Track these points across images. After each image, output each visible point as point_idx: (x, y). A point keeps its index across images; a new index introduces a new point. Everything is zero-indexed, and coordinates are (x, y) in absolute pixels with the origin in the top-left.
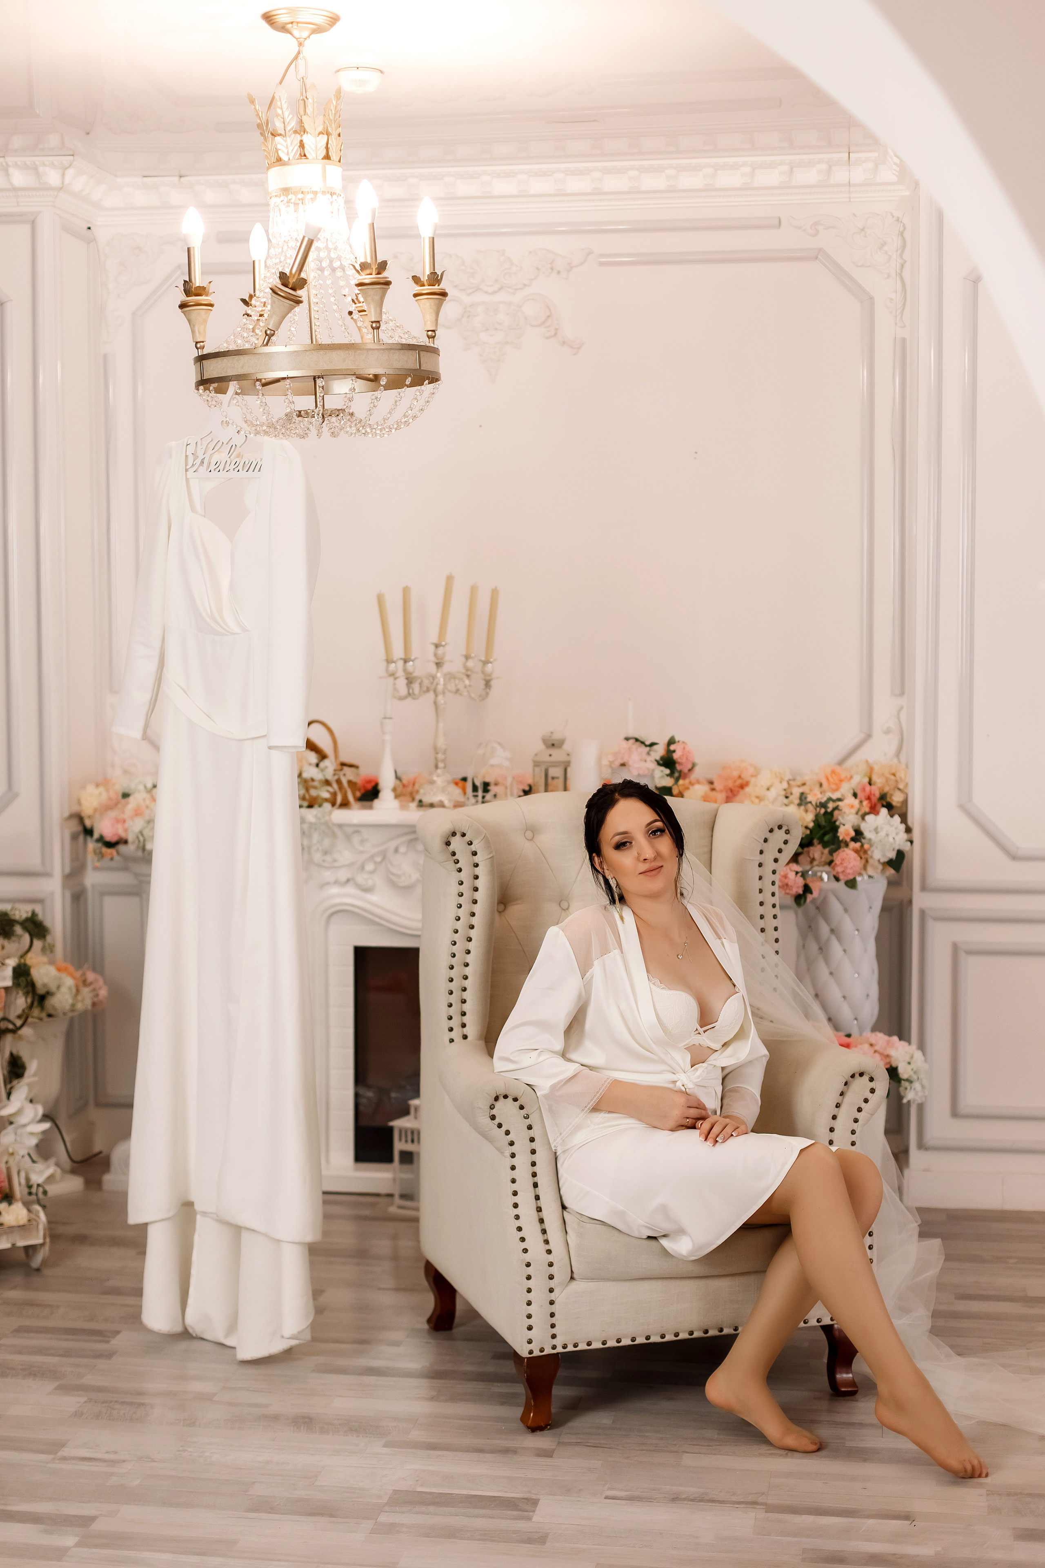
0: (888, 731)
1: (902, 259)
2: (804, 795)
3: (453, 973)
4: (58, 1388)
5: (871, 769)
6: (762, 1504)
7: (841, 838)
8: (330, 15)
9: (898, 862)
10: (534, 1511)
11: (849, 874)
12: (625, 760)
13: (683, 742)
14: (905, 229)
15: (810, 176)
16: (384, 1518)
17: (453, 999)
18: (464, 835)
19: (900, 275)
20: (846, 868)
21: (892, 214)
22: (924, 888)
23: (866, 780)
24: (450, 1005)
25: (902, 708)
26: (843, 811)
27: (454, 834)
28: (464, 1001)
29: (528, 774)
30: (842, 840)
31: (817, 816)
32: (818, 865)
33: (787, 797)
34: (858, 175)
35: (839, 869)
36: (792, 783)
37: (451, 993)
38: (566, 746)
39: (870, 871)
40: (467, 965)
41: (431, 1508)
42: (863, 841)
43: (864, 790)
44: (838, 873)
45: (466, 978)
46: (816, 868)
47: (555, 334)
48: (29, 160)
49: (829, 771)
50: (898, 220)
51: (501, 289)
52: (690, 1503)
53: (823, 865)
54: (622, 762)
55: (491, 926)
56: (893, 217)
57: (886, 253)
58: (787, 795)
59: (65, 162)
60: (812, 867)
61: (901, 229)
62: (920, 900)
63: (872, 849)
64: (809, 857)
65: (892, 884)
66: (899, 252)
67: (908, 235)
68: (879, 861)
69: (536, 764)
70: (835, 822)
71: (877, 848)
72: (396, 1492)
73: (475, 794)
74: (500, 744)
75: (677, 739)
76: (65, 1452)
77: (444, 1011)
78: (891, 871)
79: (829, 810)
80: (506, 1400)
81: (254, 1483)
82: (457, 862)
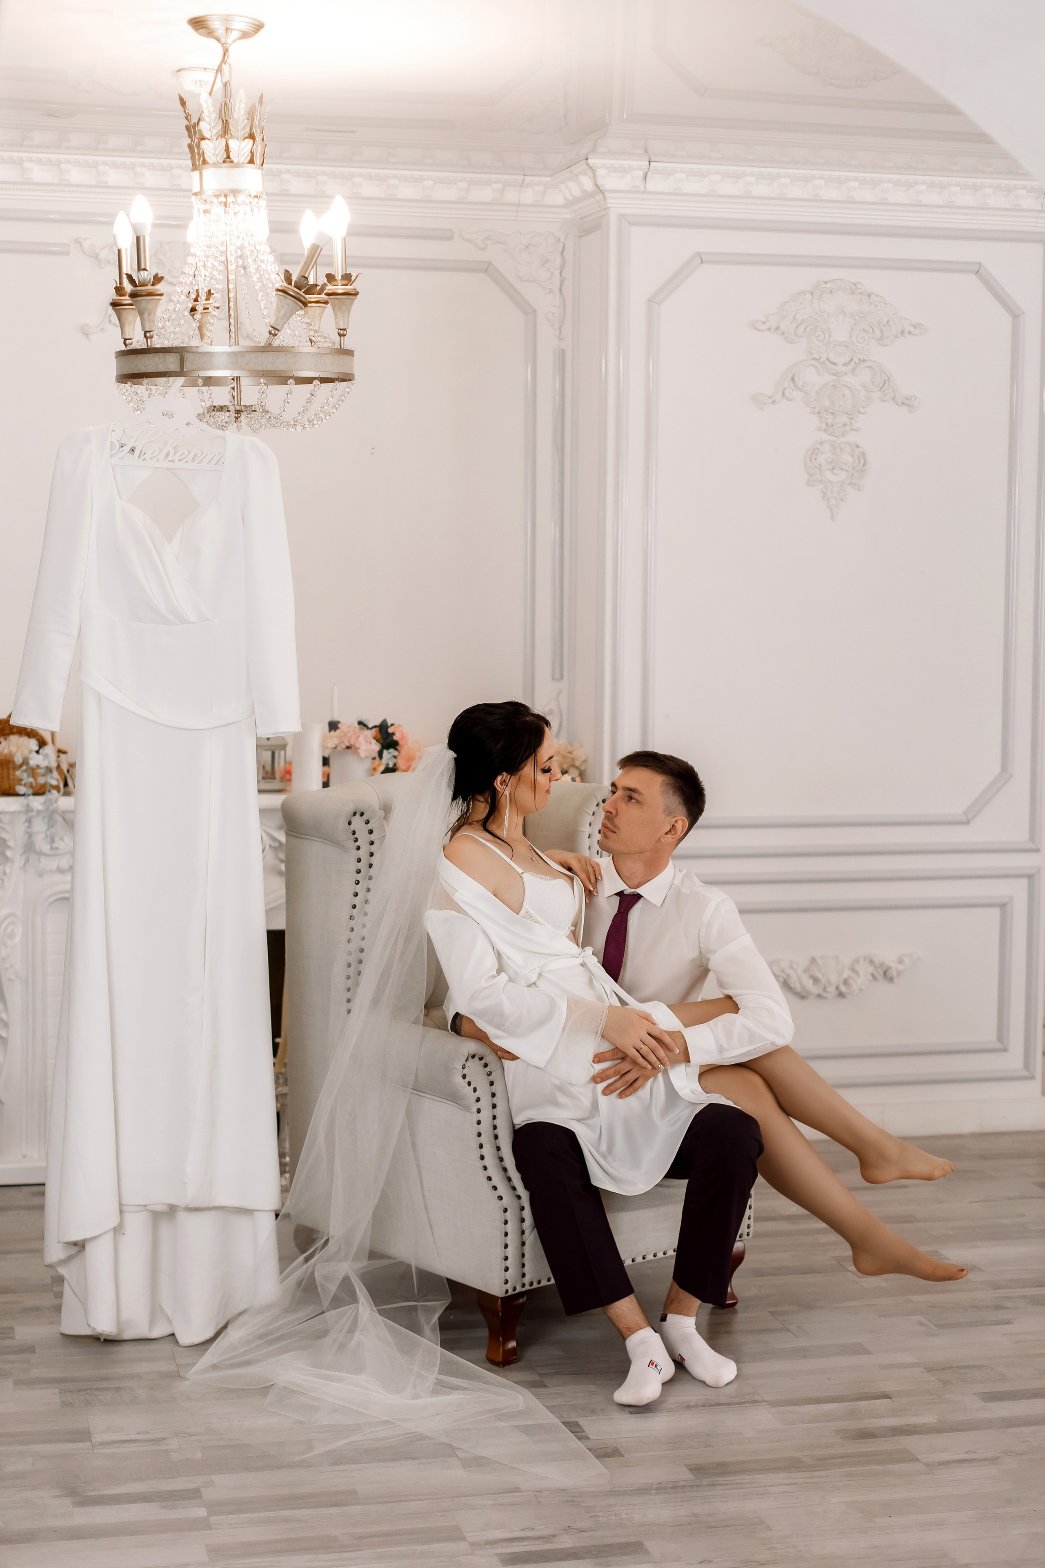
6: (762, 1401)
8: (257, 23)
13: (395, 725)
15: (486, 194)
18: (362, 814)
21: (554, 235)
25: (561, 691)
50: (559, 240)
52: (704, 1408)
56: (556, 237)
57: (548, 269)
66: (559, 270)
75: (389, 722)
82: (356, 840)
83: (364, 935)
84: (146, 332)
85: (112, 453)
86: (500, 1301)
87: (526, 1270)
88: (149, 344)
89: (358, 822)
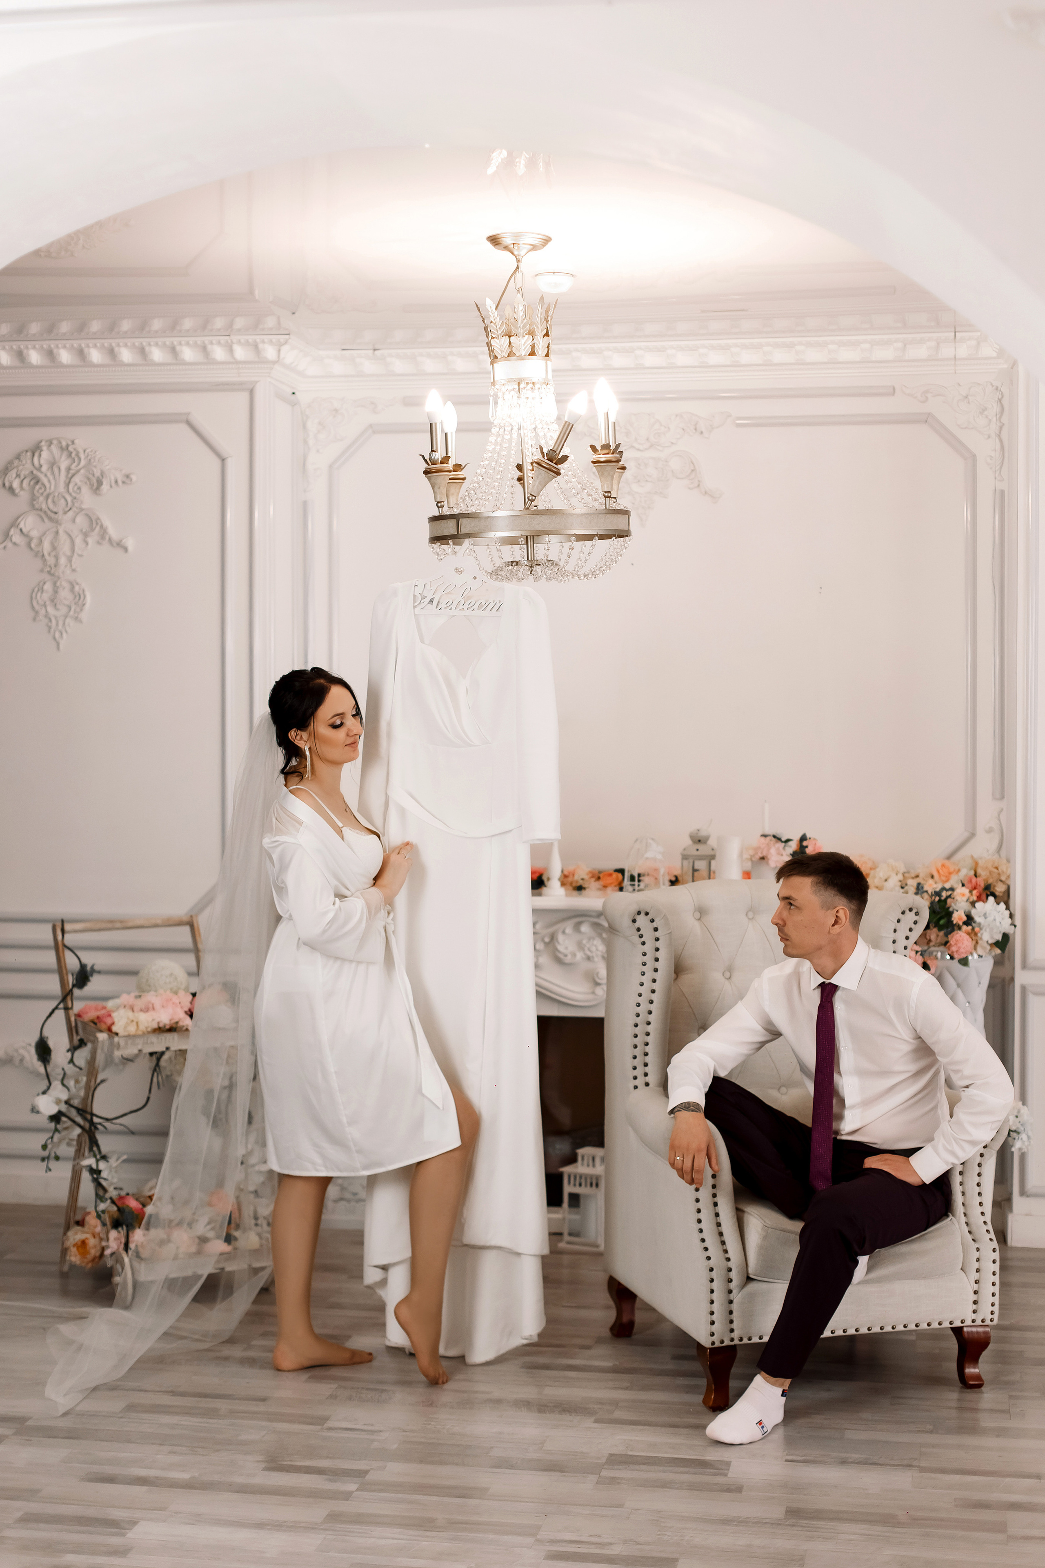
0: (990, 831)
1: (1000, 422)
2: (920, 886)
3: (637, 1030)
4: (309, 1378)
5: (976, 863)
6: (916, 1466)
7: (954, 922)
8: (545, 238)
9: (1004, 943)
10: (728, 1470)
11: (962, 953)
12: (764, 854)
13: (814, 839)
14: (1003, 396)
15: (922, 352)
16: (604, 1473)
17: (637, 1052)
18: (647, 914)
19: (999, 435)
20: (959, 947)
21: (992, 384)
22: (1024, 966)
23: (972, 873)
24: (635, 1057)
25: (1002, 810)
26: (955, 899)
27: (639, 913)
28: (646, 1054)
29: (677, 867)
30: (956, 924)
31: (932, 903)
32: (934, 946)
33: (902, 888)
34: (963, 351)
35: (954, 949)
36: (906, 875)
37: (635, 1047)
38: (712, 842)
39: (980, 951)
40: (649, 1023)
41: (643, 1467)
42: (973, 924)
43: (970, 881)
44: (953, 952)
45: (648, 1034)
46: (932, 949)
47: (699, 485)
48: (251, 338)
49: (939, 865)
50: (997, 389)
51: (652, 446)
52: (856, 1465)
53: (939, 946)
54: (761, 856)
55: (668, 990)
56: (993, 386)
57: (987, 417)
58: (903, 886)
59: (282, 340)
60: (929, 948)
61: (1000, 397)
62: (1021, 977)
63: (981, 932)
64: (926, 939)
65: (998, 962)
66: (998, 416)
67: (1005, 402)
68: (987, 942)
69: (685, 857)
70: (949, 908)
71: (986, 930)
72: (611, 1455)
73: (633, 883)
74: (653, 839)
75: (808, 836)
76: (329, 1424)
77: (630, 1063)
78: (998, 951)
79: (943, 898)
80: (690, 1389)
81: (492, 1447)
82: (641, 936)
83: (650, 1020)
84: (438, 502)
85: (415, 604)
86: (709, 1351)
87: (735, 1326)
88: (440, 512)
89: (642, 921)
